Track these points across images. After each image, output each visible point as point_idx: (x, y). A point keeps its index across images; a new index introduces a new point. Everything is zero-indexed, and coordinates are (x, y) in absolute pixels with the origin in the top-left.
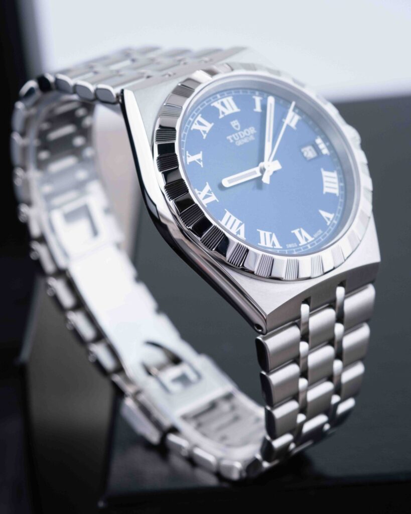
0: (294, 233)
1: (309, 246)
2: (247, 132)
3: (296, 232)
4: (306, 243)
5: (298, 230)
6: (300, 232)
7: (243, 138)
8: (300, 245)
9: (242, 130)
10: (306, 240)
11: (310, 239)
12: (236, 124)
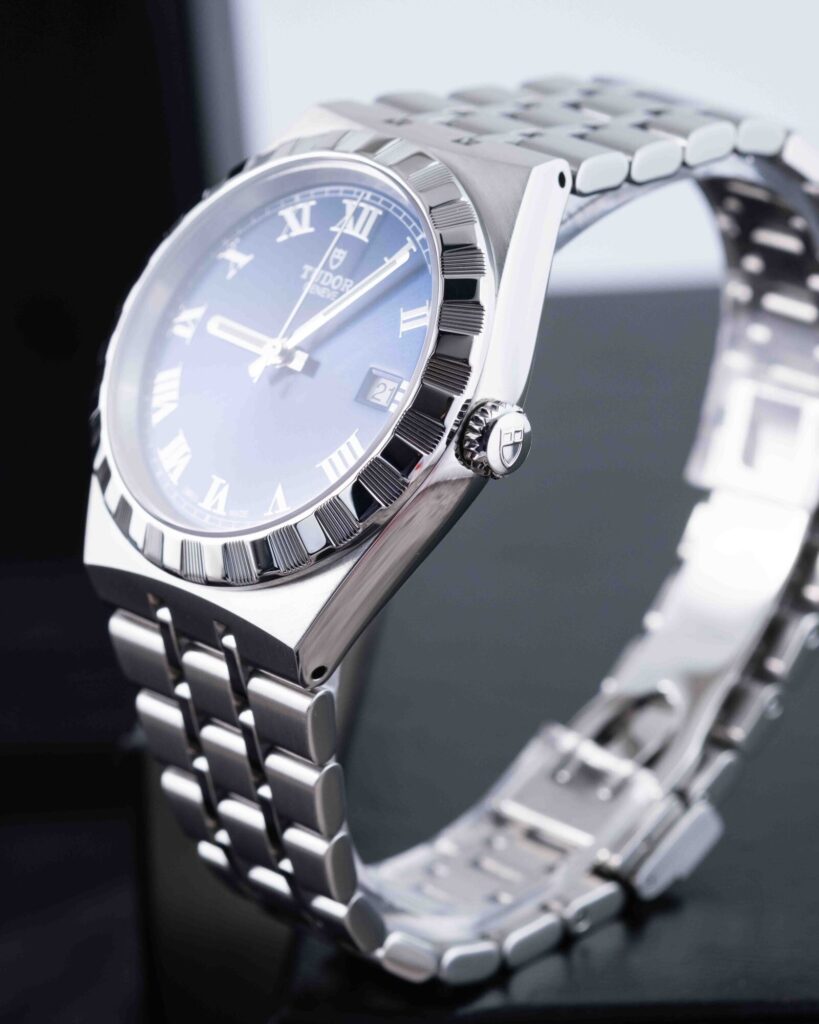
0: (212, 481)
1: (208, 516)
2: (337, 283)
3: (217, 481)
4: (209, 509)
5: (224, 482)
6: (222, 486)
7: (322, 286)
8: (200, 504)
9: (335, 273)
10: (215, 506)
11: (220, 510)
12: (338, 257)
